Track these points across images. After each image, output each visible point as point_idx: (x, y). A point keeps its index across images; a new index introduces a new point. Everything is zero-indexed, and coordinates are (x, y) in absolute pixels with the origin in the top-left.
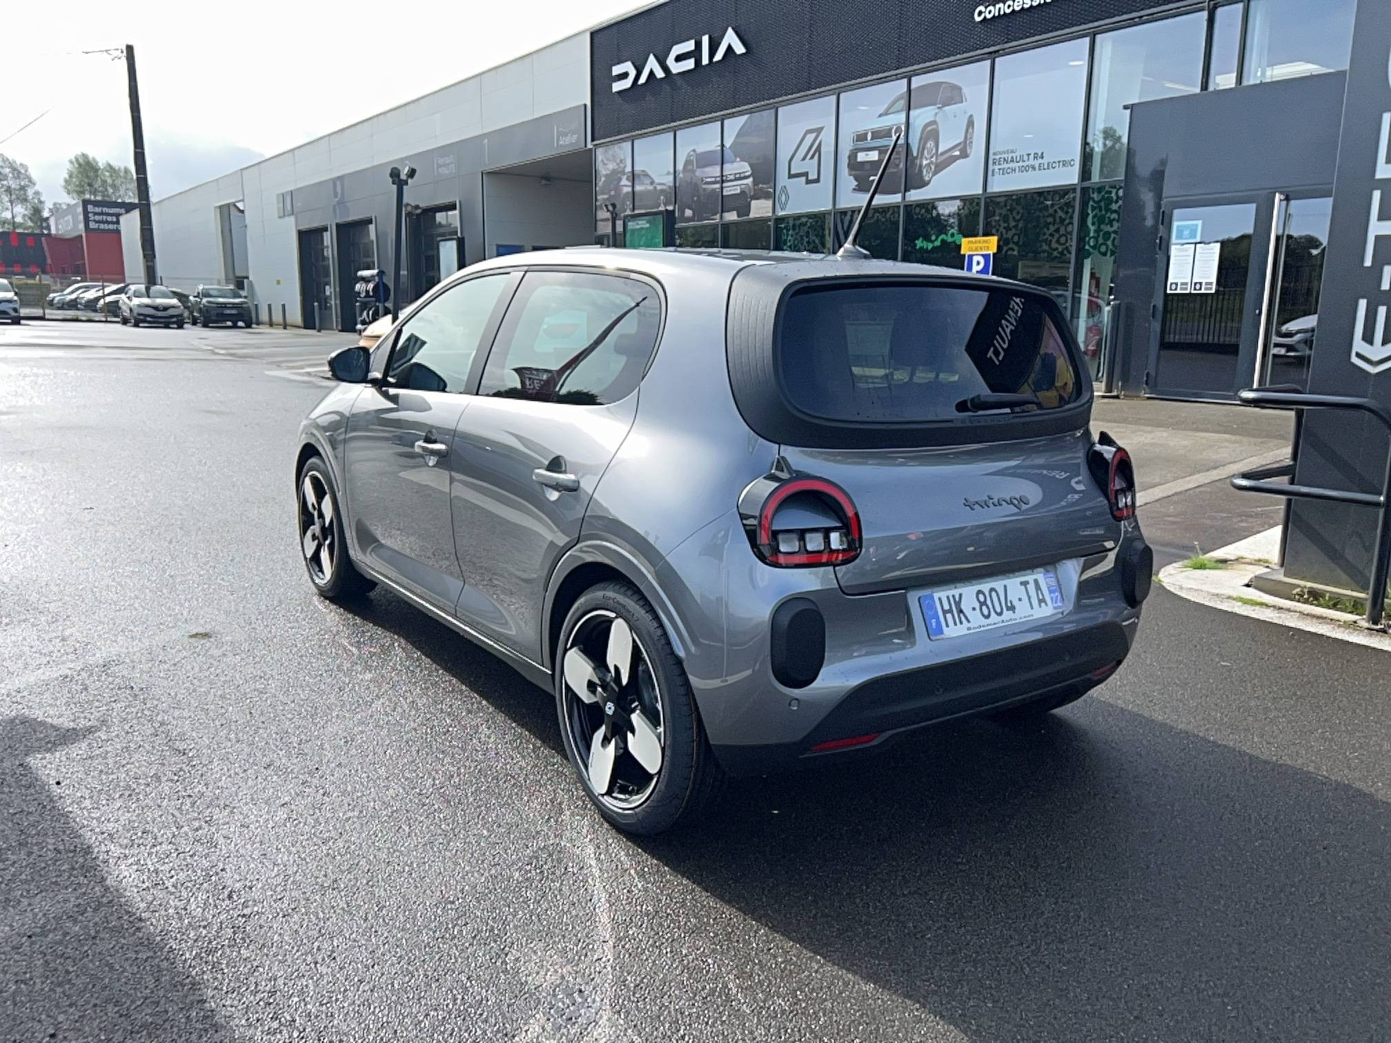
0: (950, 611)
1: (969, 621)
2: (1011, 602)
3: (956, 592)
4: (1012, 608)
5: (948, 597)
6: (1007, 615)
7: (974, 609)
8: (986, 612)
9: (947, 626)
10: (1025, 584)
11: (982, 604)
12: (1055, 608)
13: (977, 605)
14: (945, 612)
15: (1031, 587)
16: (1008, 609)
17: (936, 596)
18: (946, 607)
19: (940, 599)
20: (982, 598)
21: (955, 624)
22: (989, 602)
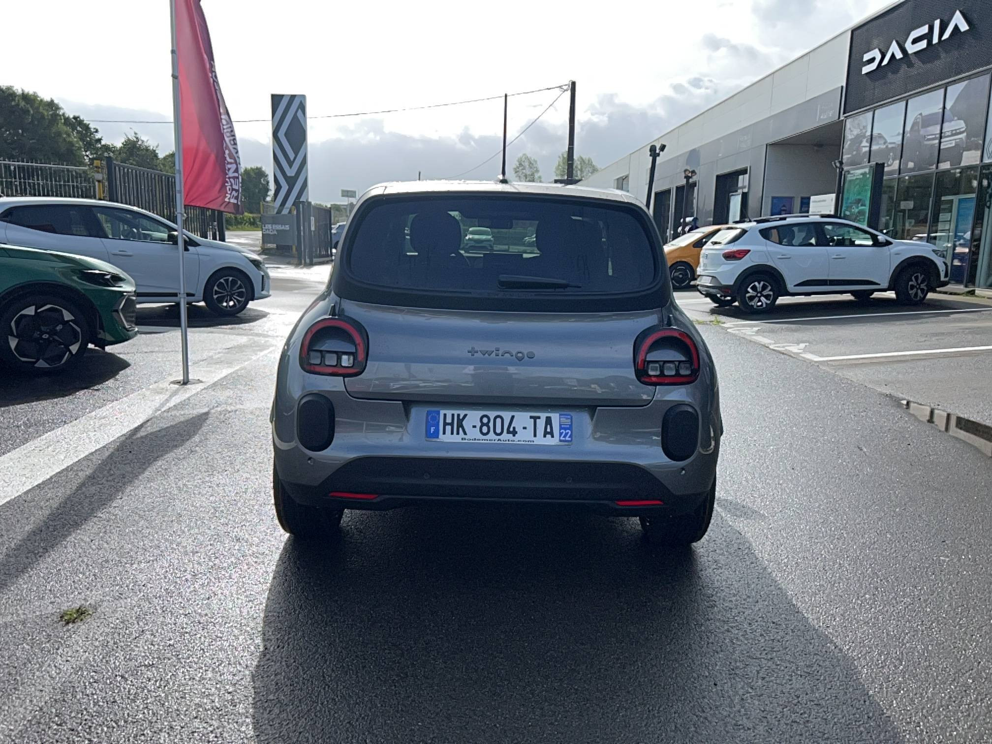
0: (452, 424)
1: (465, 433)
2: (514, 428)
3: (462, 413)
4: (514, 433)
5: (453, 415)
6: (505, 436)
7: (474, 427)
8: (485, 429)
9: (444, 433)
10: (535, 419)
11: (483, 424)
12: (561, 441)
13: (479, 425)
14: (445, 424)
15: (541, 423)
16: (509, 432)
17: (442, 412)
18: (449, 420)
19: (445, 415)
20: (485, 420)
21: (452, 433)
22: (491, 425)
